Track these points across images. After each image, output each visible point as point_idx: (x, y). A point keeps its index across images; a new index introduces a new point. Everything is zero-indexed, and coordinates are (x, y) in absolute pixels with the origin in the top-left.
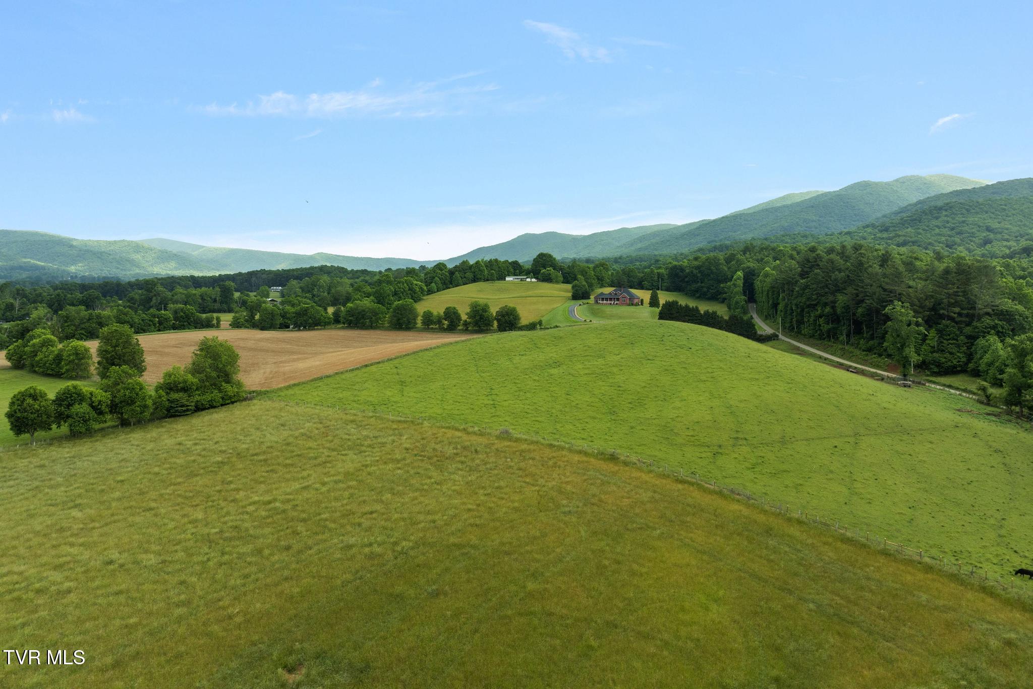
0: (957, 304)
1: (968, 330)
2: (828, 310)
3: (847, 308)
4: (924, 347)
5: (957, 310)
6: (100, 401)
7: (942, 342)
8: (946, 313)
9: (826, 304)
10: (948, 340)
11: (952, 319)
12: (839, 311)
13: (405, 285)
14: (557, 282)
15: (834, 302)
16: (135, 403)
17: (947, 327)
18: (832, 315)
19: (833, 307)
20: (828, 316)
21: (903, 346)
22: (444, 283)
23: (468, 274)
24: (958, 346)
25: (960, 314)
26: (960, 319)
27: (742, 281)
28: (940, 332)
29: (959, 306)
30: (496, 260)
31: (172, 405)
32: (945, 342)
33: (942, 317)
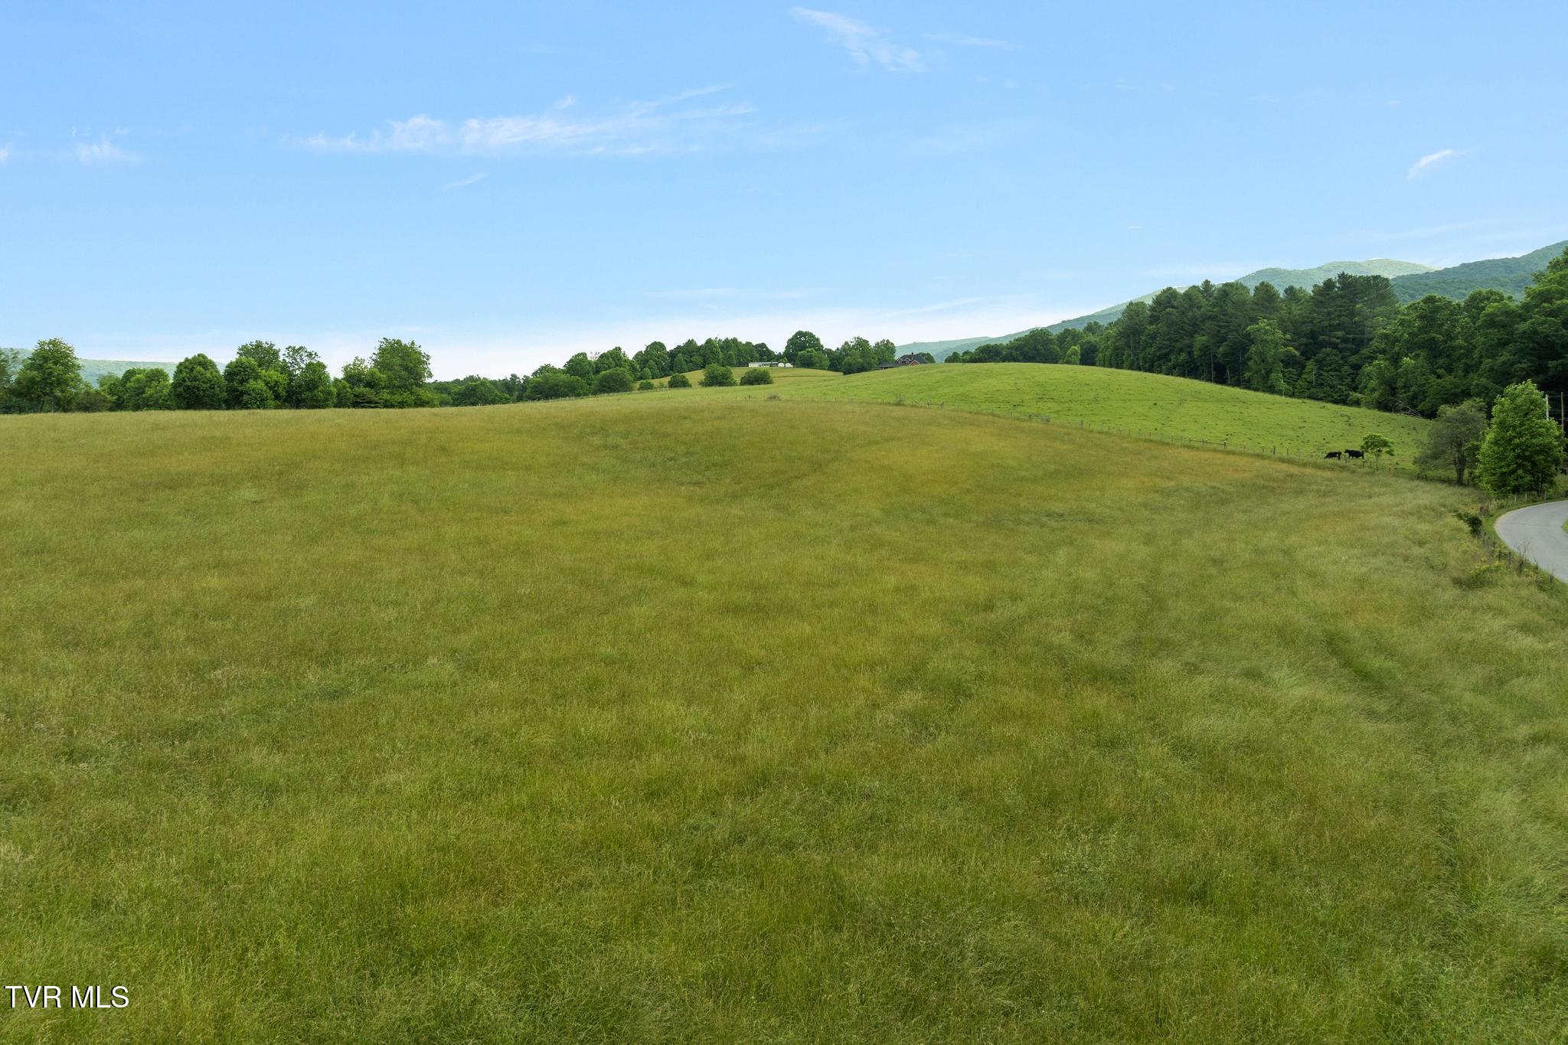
0: (1339, 327)
1: (1353, 359)
2: (1183, 356)
3: (1205, 349)
4: (1300, 382)
5: (1340, 334)
6: (277, 382)
7: (1321, 375)
8: (1326, 338)
9: (1181, 350)
10: (1328, 371)
11: (1334, 346)
12: (1196, 354)
13: (611, 359)
14: (822, 368)
15: (1191, 346)
16: (317, 387)
17: (1328, 355)
18: (1187, 363)
19: (1190, 353)
20: (1183, 365)
21: (1269, 372)
22: (662, 369)
23: (696, 357)
24: (1341, 379)
25: (1345, 341)
26: (1344, 345)
27: (1079, 357)
28: (1320, 364)
29: (1344, 330)
30: (735, 340)
31: (358, 400)
32: (1324, 373)
33: (1323, 345)
